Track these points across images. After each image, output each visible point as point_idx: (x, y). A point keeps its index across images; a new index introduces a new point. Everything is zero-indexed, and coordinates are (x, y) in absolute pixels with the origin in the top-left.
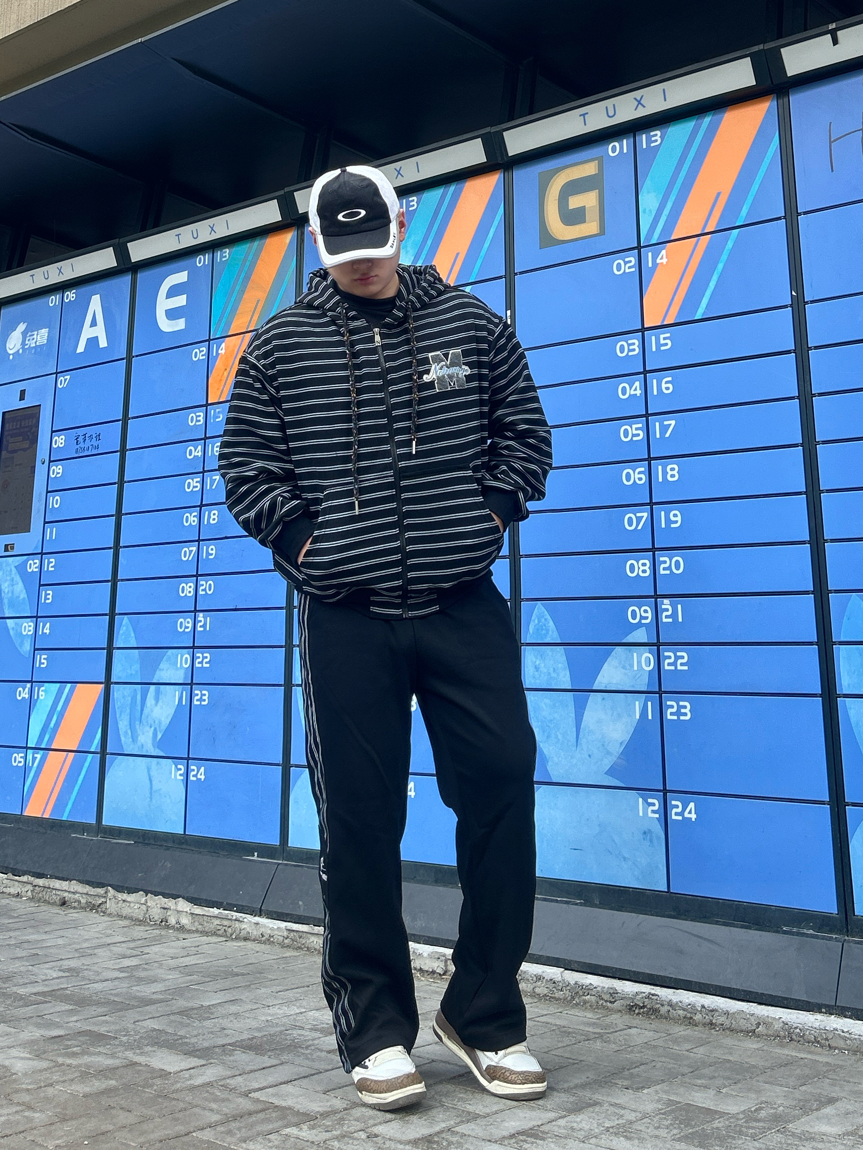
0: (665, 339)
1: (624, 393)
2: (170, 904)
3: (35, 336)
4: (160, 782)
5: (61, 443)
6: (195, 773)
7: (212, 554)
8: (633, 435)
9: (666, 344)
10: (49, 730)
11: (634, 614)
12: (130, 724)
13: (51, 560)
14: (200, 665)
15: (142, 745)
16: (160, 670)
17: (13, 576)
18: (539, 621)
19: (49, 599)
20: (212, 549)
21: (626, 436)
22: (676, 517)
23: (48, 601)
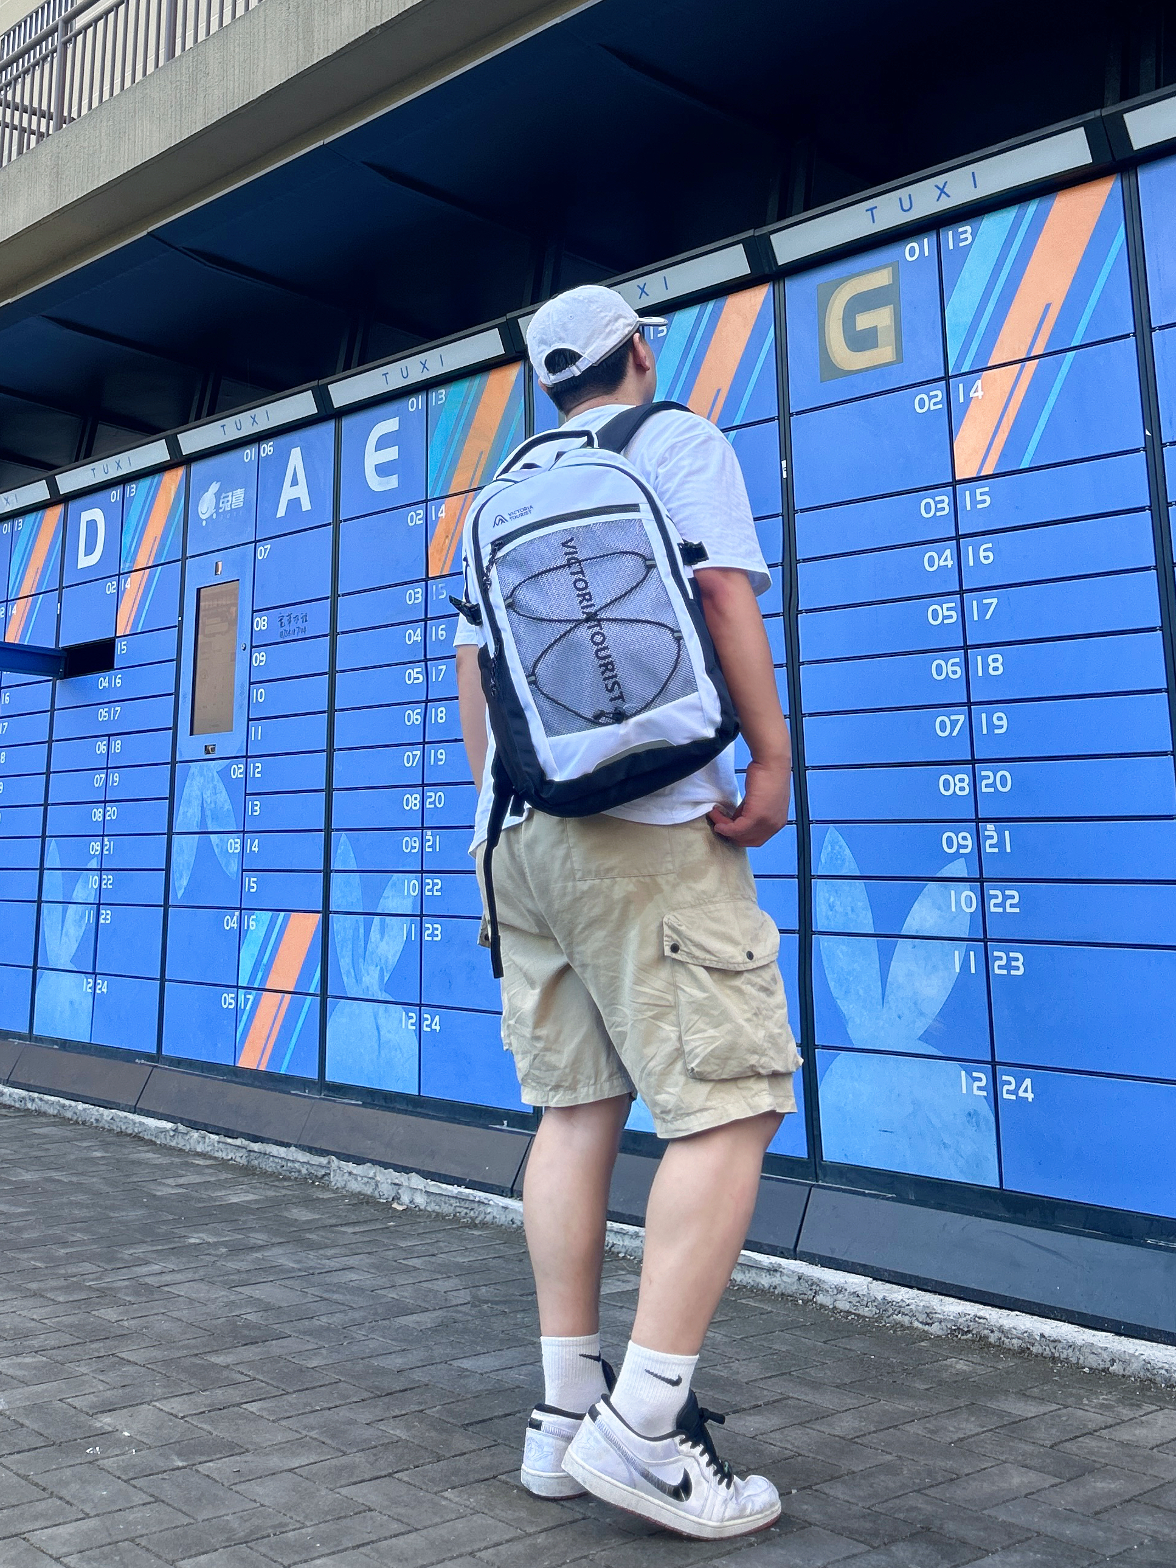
0: (982, 494)
1: (931, 565)
2: (402, 1179)
3: (230, 498)
4: (389, 1032)
5: (264, 626)
6: (428, 1022)
7: (441, 760)
8: (945, 617)
9: (984, 501)
10: (262, 967)
11: (950, 841)
12: (353, 963)
13: (257, 765)
14: (430, 893)
15: (368, 988)
16: (385, 898)
17: (215, 783)
18: (833, 848)
19: (256, 811)
20: (441, 754)
21: (935, 618)
22: (1001, 720)
23: (255, 814)
